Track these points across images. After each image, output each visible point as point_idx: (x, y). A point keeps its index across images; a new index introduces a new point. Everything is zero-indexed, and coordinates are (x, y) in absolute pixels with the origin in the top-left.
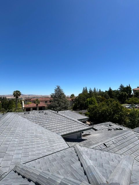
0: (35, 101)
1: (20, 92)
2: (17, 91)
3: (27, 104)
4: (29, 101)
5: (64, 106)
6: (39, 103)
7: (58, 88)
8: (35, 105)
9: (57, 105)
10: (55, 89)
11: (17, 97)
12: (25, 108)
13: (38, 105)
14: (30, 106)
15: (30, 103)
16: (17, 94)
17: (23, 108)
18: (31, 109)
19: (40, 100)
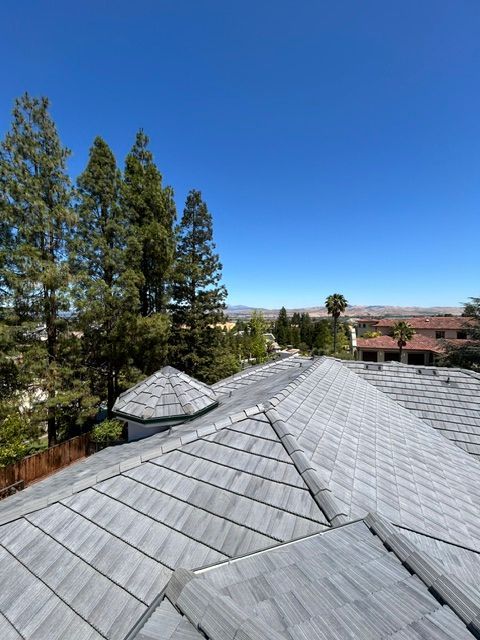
0: (392, 327)
1: (345, 298)
2: (335, 296)
3: (366, 338)
4: (371, 326)
6: (409, 338)
8: (392, 343)
11: (336, 315)
12: (358, 348)
13: (404, 344)
14: (374, 345)
15: (375, 334)
16: (336, 304)
17: (354, 349)
18: (381, 355)
19: (412, 326)
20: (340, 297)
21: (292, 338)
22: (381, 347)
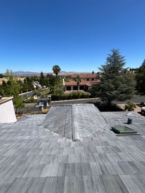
0: (75, 78)
1: (59, 67)
2: (56, 66)
3: (68, 82)
4: (69, 78)
5: (124, 89)
6: (80, 81)
7: (114, 54)
8: (75, 83)
9: (113, 86)
10: (108, 56)
11: (57, 74)
12: (65, 86)
13: (79, 84)
14: (70, 84)
15: (70, 80)
16: (56, 69)
17: (64, 86)
18: (72, 88)
19: (81, 77)
20: (58, 67)
21: (46, 83)
22: (72, 85)
